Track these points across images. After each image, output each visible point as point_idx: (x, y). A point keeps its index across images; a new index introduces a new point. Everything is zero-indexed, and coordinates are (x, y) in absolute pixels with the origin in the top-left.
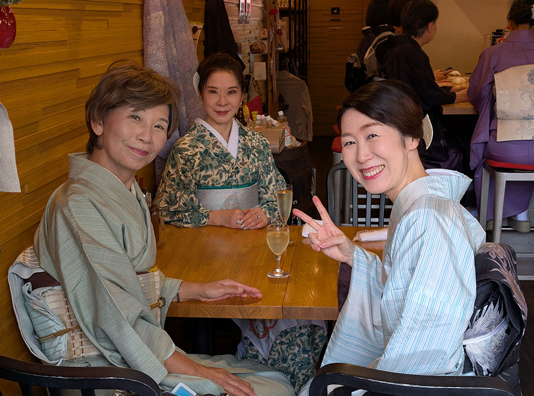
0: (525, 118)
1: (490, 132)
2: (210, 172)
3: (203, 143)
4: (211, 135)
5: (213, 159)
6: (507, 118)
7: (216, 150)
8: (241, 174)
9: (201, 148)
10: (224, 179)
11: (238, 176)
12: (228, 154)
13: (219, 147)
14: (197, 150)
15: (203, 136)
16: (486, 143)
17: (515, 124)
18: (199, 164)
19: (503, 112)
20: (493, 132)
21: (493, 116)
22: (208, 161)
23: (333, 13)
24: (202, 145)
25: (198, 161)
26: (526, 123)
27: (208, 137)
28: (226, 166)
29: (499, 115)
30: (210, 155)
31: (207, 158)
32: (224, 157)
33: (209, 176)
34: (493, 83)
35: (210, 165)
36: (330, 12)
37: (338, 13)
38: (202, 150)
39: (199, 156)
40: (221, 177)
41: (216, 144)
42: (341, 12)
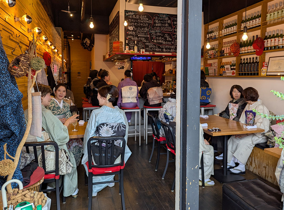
0: (128, 98)
1: (121, 101)
2: (55, 112)
3: (54, 104)
4: (56, 102)
5: (56, 108)
6: (125, 98)
7: (57, 106)
8: (63, 112)
9: (53, 105)
10: (58, 113)
11: (62, 113)
12: (60, 107)
13: (58, 105)
14: (52, 105)
15: (54, 102)
16: (120, 103)
17: (127, 99)
18: (52, 110)
19: (124, 96)
20: (122, 101)
21: (122, 97)
22: (55, 109)
23: (78, 74)
24: (53, 104)
25: (52, 109)
26: (129, 99)
27: (55, 102)
28: (59, 110)
29: (123, 97)
30: (55, 107)
31: (55, 108)
32: (59, 108)
33: (54, 112)
34: (121, 90)
35: (55, 110)
36: (77, 73)
37: (80, 73)
38: (53, 106)
39: (52, 107)
40: (57, 113)
41: (57, 104)
42: (81, 73)
